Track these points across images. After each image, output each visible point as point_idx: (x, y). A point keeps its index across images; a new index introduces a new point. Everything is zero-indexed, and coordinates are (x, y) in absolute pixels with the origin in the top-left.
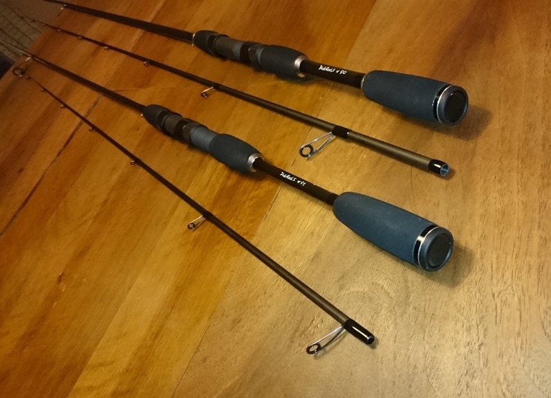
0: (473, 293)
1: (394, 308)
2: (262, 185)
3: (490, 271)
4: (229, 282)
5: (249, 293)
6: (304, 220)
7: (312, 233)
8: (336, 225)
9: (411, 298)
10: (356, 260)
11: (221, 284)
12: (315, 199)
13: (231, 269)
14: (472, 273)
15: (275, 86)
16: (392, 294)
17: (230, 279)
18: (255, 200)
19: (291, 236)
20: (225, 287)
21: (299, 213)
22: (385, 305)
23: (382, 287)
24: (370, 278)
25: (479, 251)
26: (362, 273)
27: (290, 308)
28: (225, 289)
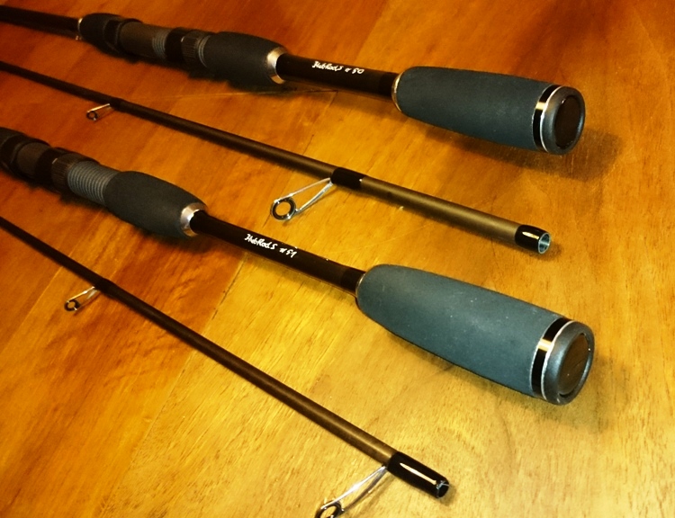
0: (641, 441)
1: (486, 474)
2: (207, 259)
3: (665, 399)
4: (140, 438)
5: (184, 458)
6: (292, 317)
7: (309, 341)
8: (357, 324)
9: (519, 456)
10: (400, 388)
11: (123, 443)
12: (312, 280)
13: (144, 413)
14: (632, 402)
15: (228, 101)
16: (480, 448)
17: (143, 433)
18: (192, 285)
19: (267, 347)
20: (131, 449)
21: (280, 305)
22: (468, 469)
23: (459, 436)
24: (432, 419)
25: (638, 363)
26: (415, 411)
27: (271, 485)
28: (132, 451)
